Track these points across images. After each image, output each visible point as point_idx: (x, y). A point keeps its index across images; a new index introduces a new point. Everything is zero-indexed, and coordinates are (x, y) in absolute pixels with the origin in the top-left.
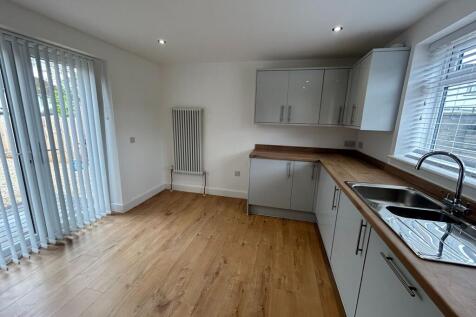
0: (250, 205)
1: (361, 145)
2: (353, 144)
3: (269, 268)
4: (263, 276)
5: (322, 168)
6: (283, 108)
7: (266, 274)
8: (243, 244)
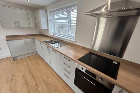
0: (13, 58)
1: (43, 32)
2: (41, 32)
3: (30, 68)
4: (29, 71)
5: (35, 39)
6: (15, 22)
7: (30, 70)
8: (17, 68)
